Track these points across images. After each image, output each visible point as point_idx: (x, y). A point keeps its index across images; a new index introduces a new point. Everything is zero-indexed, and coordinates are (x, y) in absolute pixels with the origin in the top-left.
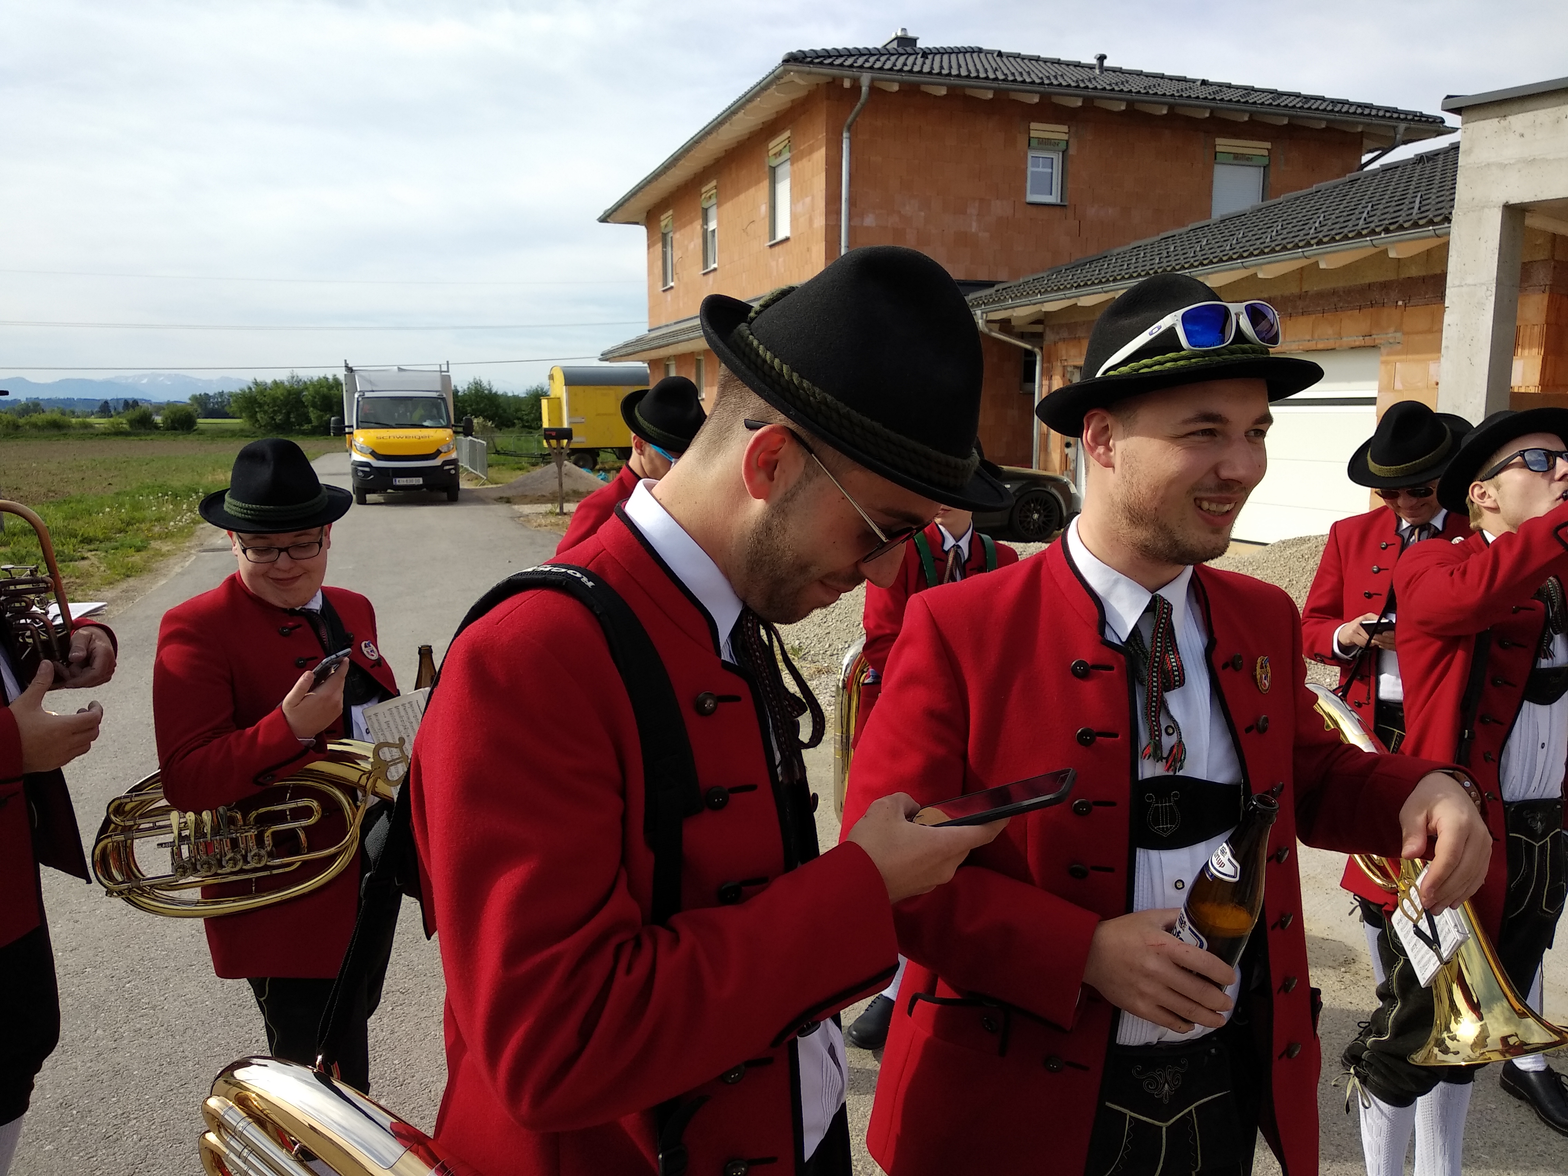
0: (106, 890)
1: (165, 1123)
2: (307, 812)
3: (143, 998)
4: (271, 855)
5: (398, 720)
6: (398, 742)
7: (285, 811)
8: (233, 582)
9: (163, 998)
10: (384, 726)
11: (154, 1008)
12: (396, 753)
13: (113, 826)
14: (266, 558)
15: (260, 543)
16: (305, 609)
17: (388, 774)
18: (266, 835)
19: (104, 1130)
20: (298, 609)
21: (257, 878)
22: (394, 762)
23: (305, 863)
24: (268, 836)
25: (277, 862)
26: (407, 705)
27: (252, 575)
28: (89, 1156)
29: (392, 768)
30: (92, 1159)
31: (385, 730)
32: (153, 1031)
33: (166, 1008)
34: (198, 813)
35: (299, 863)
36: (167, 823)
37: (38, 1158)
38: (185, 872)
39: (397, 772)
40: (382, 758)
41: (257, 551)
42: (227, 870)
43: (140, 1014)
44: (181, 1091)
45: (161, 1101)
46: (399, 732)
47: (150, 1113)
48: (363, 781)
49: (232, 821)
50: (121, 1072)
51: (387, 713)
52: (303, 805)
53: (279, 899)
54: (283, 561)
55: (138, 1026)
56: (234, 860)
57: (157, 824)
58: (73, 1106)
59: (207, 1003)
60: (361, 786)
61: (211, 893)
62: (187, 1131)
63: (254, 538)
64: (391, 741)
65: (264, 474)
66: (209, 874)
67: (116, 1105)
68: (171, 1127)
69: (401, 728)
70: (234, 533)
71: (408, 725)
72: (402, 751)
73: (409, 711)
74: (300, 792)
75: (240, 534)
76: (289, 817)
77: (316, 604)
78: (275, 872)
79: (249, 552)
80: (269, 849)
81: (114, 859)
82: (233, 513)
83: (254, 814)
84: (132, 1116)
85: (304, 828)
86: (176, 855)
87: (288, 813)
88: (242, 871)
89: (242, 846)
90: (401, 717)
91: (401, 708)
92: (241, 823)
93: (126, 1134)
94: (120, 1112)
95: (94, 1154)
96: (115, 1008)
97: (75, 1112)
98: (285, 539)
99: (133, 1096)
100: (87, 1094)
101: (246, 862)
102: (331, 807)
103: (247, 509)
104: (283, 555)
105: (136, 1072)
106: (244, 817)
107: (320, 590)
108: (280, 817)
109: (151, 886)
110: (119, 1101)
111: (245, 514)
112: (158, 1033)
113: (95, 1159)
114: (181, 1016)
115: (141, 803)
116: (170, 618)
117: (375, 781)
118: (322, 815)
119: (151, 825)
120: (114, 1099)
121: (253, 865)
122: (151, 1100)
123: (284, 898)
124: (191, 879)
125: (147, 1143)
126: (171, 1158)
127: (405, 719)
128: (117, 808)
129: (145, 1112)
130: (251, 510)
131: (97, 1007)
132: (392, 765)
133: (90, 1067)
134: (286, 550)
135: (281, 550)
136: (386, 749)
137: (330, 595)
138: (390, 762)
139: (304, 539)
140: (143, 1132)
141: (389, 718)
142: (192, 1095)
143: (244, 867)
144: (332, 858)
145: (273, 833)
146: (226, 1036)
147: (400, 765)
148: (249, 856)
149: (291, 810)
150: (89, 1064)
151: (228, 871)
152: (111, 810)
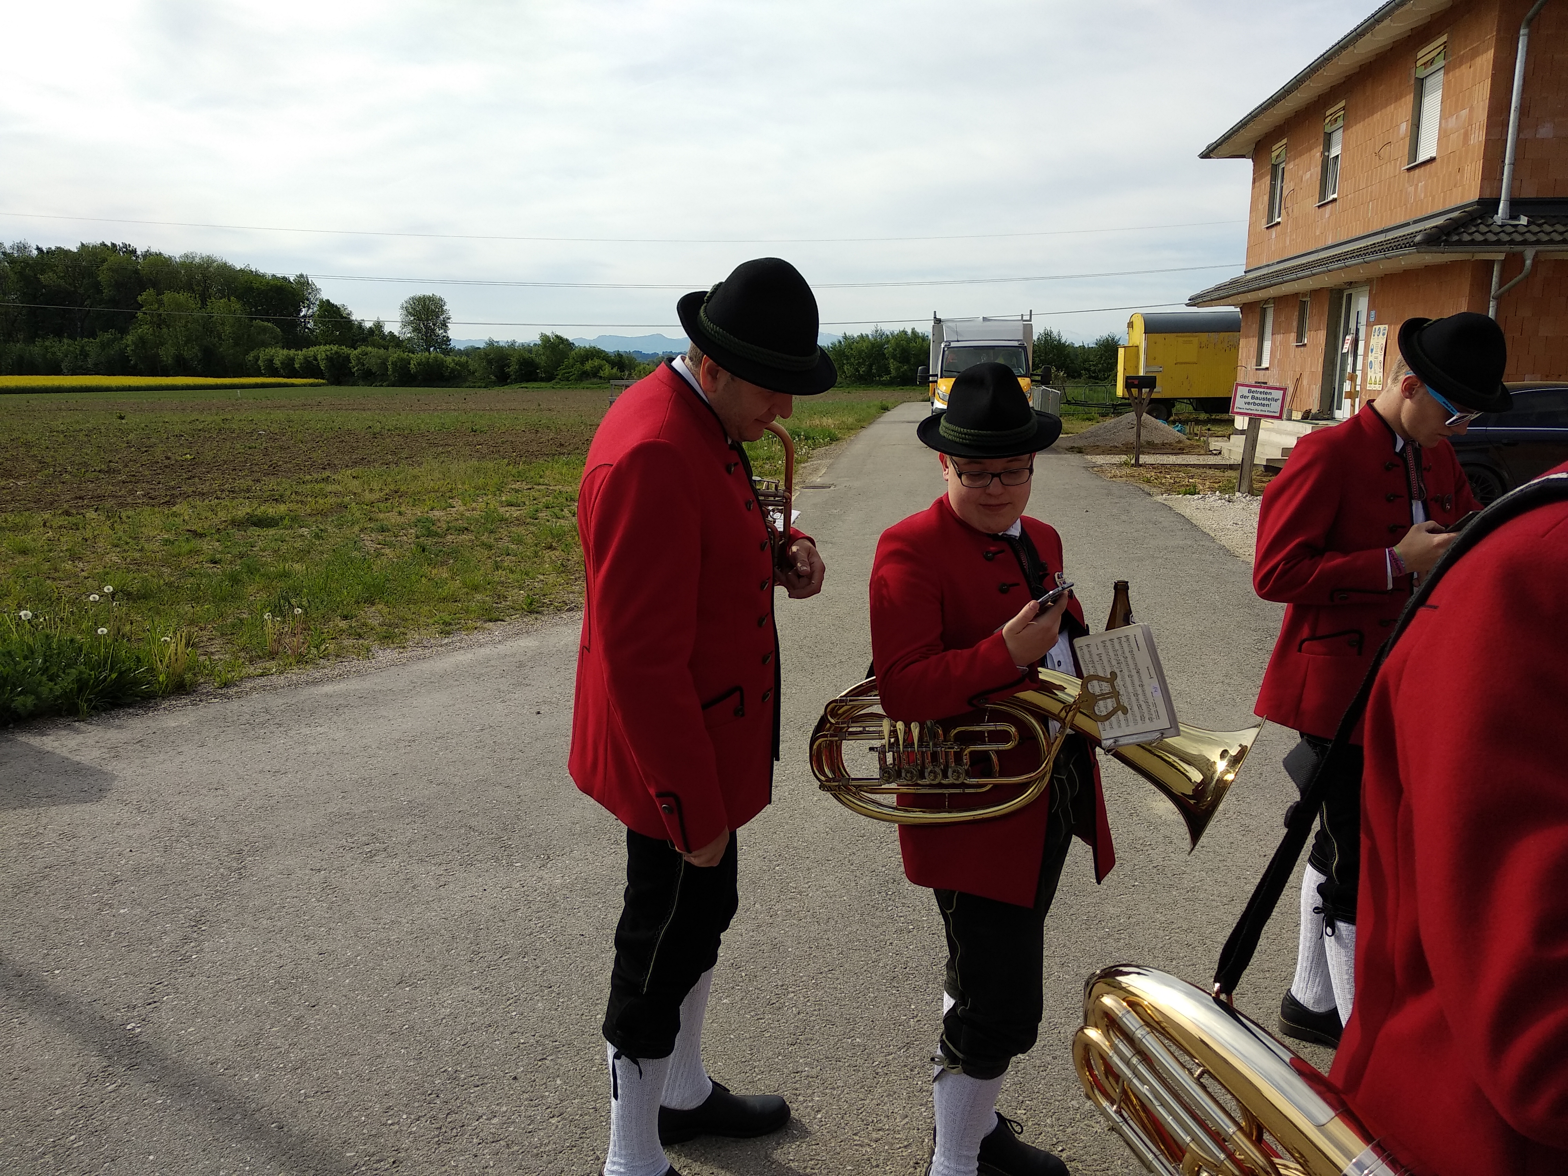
0: (819, 783)
1: (819, 1002)
2: (1004, 736)
3: (791, 882)
4: (969, 774)
5: (1111, 653)
6: (1109, 677)
7: (983, 732)
8: (942, 504)
9: (807, 886)
10: (1096, 658)
11: (800, 893)
12: (1106, 687)
13: (828, 725)
14: (979, 483)
15: (975, 468)
16: (1006, 534)
17: (1096, 708)
18: (966, 752)
19: (768, 997)
20: (1000, 534)
21: (950, 794)
22: (1104, 697)
23: (996, 786)
24: (966, 755)
25: (974, 781)
26: (1123, 639)
27: (963, 501)
28: (759, 1017)
29: (1101, 703)
30: (761, 1021)
31: (1096, 663)
32: (802, 914)
33: (810, 895)
34: (907, 725)
35: (991, 786)
36: (881, 729)
37: (718, 1008)
38: (889, 778)
39: (1106, 708)
40: (1091, 692)
41: (972, 476)
42: (926, 781)
43: (789, 897)
44: (830, 975)
45: (813, 981)
46: (1112, 666)
47: (805, 990)
48: (1063, 714)
49: (935, 736)
50: (778, 946)
51: (1100, 645)
52: (1002, 728)
53: (972, 818)
54: (995, 486)
55: (789, 907)
56: (934, 773)
57: (867, 729)
58: (741, 969)
59: (845, 898)
60: (1061, 719)
61: (906, 801)
62: (837, 1014)
63: (969, 463)
64: (1101, 674)
65: (983, 399)
66: (910, 783)
67: (776, 976)
68: (823, 1008)
69: (1114, 663)
70: (948, 458)
71: (1122, 659)
72: (1113, 686)
73: (1125, 645)
74: (997, 717)
75: (954, 457)
76: (987, 739)
77: (1015, 531)
78: (967, 791)
79: (963, 478)
80: (966, 767)
81: (826, 756)
82: (950, 437)
83: (954, 732)
84: (790, 989)
85: (998, 752)
86: (882, 760)
87: (986, 735)
88: (940, 786)
89: (941, 761)
90: (1115, 651)
91: (1116, 641)
92: (942, 738)
93: (786, 1004)
94: (780, 983)
95: (762, 1017)
96: (769, 887)
97: (743, 974)
98: (998, 465)
99: (789, 971)
100: (752, 960)
101: (945, 776)
102: (1027, 735)
103: (965, 434)
104: (996, 480)
105: (790, 950)
106: (946, 732)
107: (1019, 519)
108: (978, 738)
109: (857, 787)
110: (778, 972)
111: (963, 439)
112: (805, 917)
113: (763, 1021)
114: (822, 906)
115: (852, 708)
116: (888, 537)
117: (1074, 715)
118: (1019, 742)
119: (861, 729)
120: (774, 970)
121: (950, 780)
122: (804, 978)
123: (977, 817)
124: (893, 786)
125: (805, 1018)
126: (826, 1037)
127: (1120, 652)
128: (833, 708)
129: (801, 988)
130: (969, 435)
131: (754, 883)
132: (1101, 700)
133: (752, 936)
134: (998, 475)
135: (994, 475)
136: (1095, 682)
137: (1029, 524)
138: (1099, 696)
139: (1015, 465)
140: (800, 1006)
141: (1101, 650)
142: (838, 982)
143: (942, 781)
144: (1023, 787)
145: (971, 753)
146: (863, 933)
147: (1109, 700)
148: (950, 771)
149: (989, 732)
150: (751, 934)
151: (928, 783)
152: (828, 710)
